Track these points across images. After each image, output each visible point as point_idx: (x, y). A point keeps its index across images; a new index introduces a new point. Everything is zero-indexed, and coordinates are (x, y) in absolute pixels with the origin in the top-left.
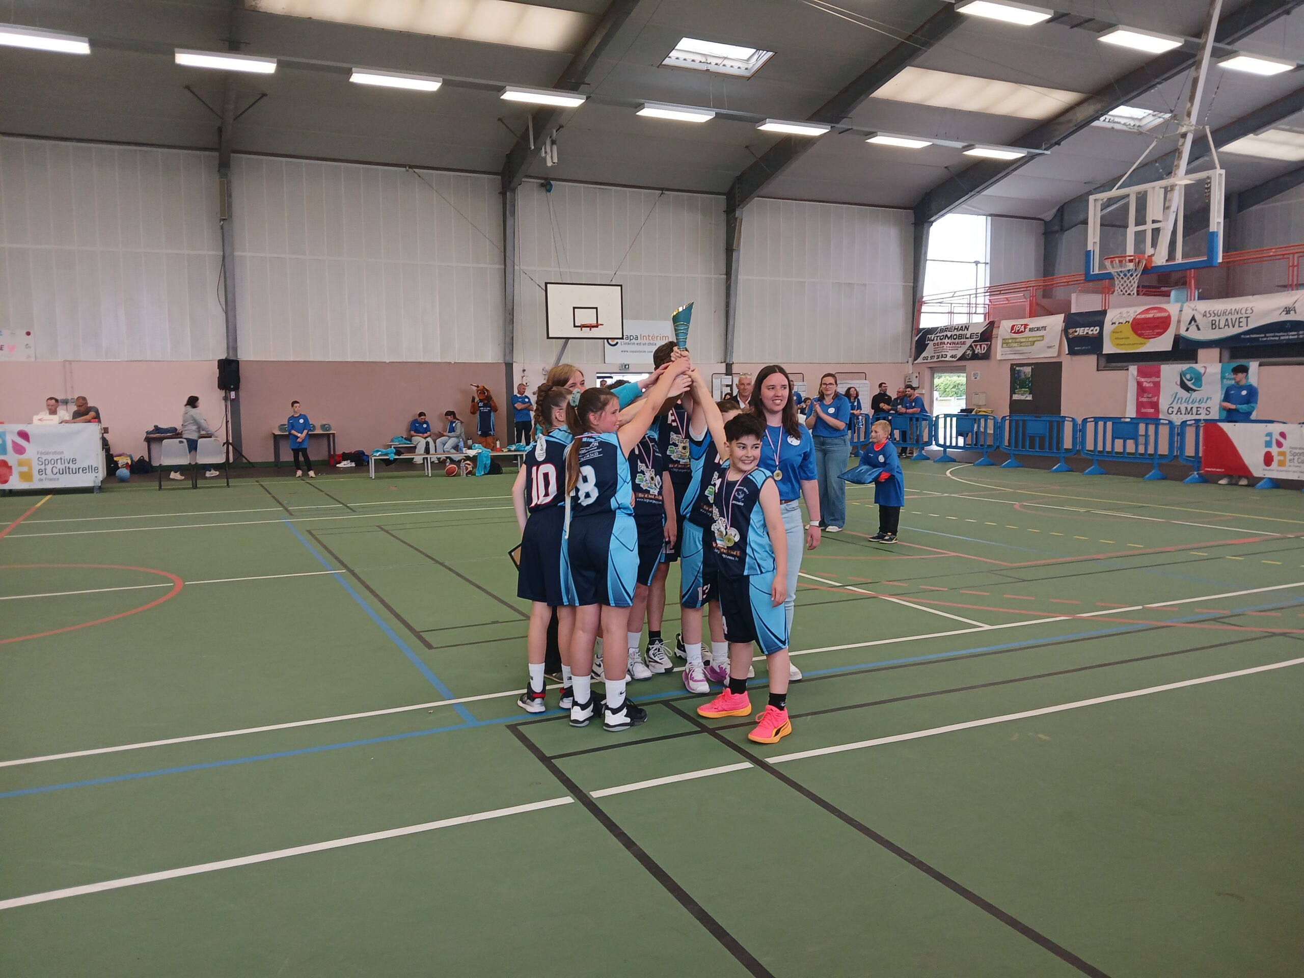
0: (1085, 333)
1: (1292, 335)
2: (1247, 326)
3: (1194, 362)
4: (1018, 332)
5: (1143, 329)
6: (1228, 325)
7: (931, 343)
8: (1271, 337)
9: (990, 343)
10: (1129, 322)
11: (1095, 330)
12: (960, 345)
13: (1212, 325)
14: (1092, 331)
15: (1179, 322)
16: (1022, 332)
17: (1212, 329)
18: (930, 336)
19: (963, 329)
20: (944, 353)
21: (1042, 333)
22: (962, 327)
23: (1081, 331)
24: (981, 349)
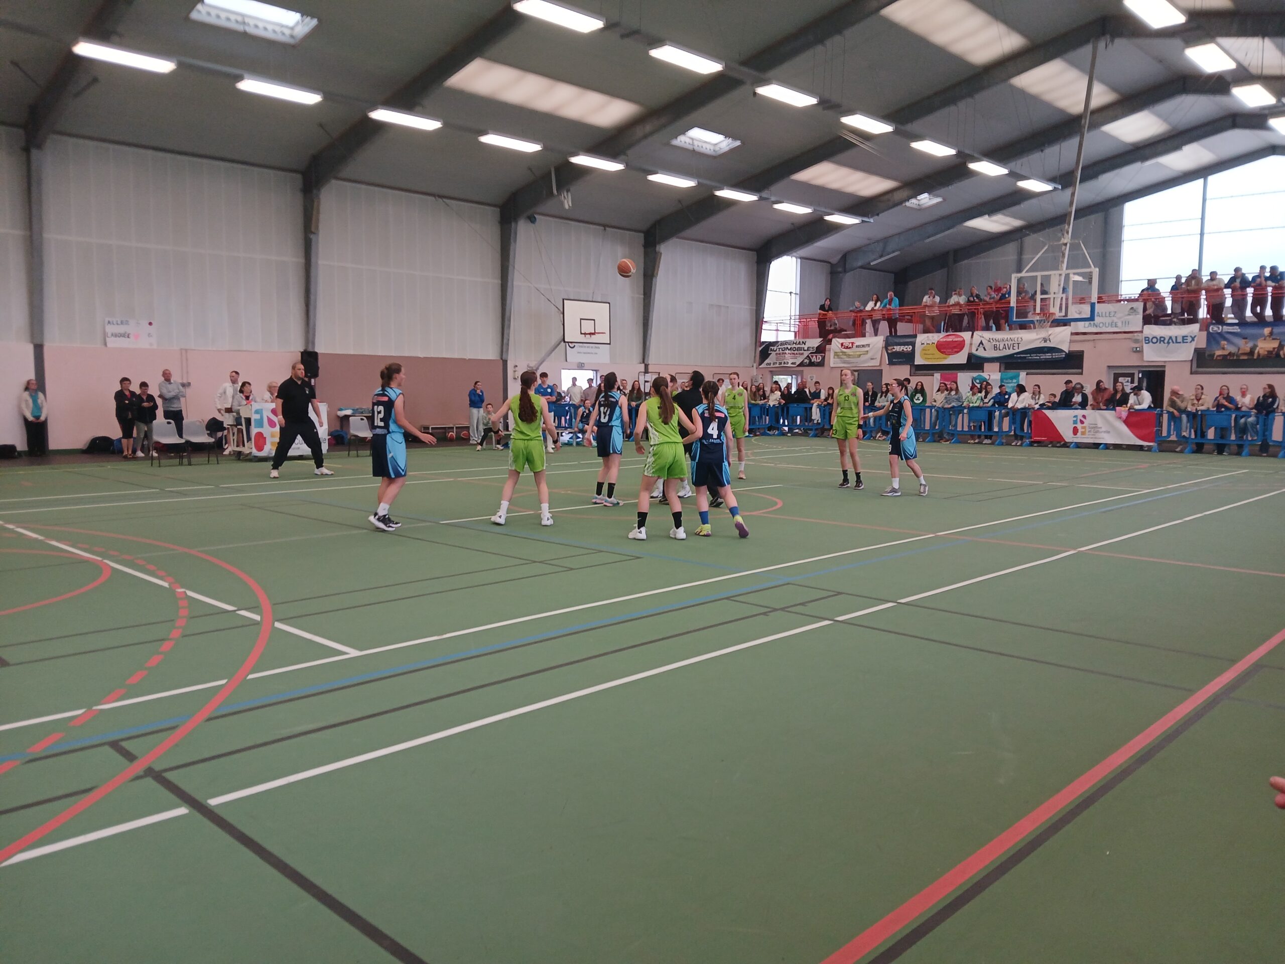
0: (901, 350)
1: (1048, 356)
2: (1018, 348)
3: (982, 371)
4: (847, 348)
5: (944, 348)
6: (1005, 348)
7: (773, 353)
8: (1035, 357)
9: (824, 355)
10: (934, 343)
11: (909, 348)
12: (798, 356)
13: (995, 347)
14: (906, 348)
15: (971, 344)
16: (850, 348)
17: (995, 350)
18: (772, 348)
19: (801, 343)
20: (786, 361)
21: (867, 349)
22: (800, 342)
23: (898, 349)
24: (817, 359)
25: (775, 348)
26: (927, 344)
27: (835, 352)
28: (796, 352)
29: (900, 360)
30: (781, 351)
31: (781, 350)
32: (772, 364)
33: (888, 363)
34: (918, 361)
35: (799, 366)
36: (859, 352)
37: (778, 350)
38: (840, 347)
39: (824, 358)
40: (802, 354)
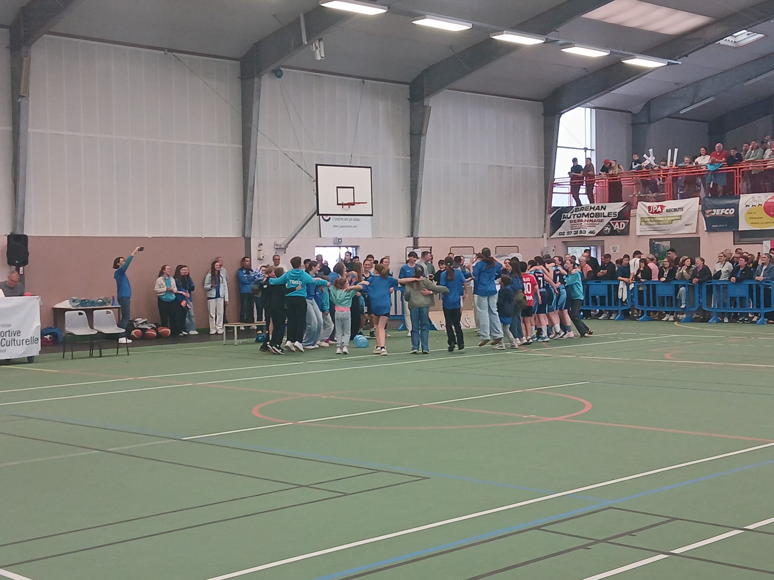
0: (721, 214)
4: (656, 212)
7: (567, 221)
9: (628, 221)
10: (761, 205)
11: (732, 211)
12: (597, 223)
14: (728, 211)
16: (659, 212)
18: (566, 214)
19: (600, 209)
20: (582, 230)
21: (680, 213)
22: (598, 207)
23: (717, 212)
24: (619, 226)
25: (569, 215)
26: (753, 206)
27: (642, 218)
28: (594, 218)
29: (720, 226)
30: (576, 218)
31: (576, 216)
32: (566, 234)
33: (706, 229)
34: (743, 226)
35: (598, 235)
36: (671, 217)
37: (572, 216)
38: (647, 211)
39: (628, 225)
40: (602, 221)
